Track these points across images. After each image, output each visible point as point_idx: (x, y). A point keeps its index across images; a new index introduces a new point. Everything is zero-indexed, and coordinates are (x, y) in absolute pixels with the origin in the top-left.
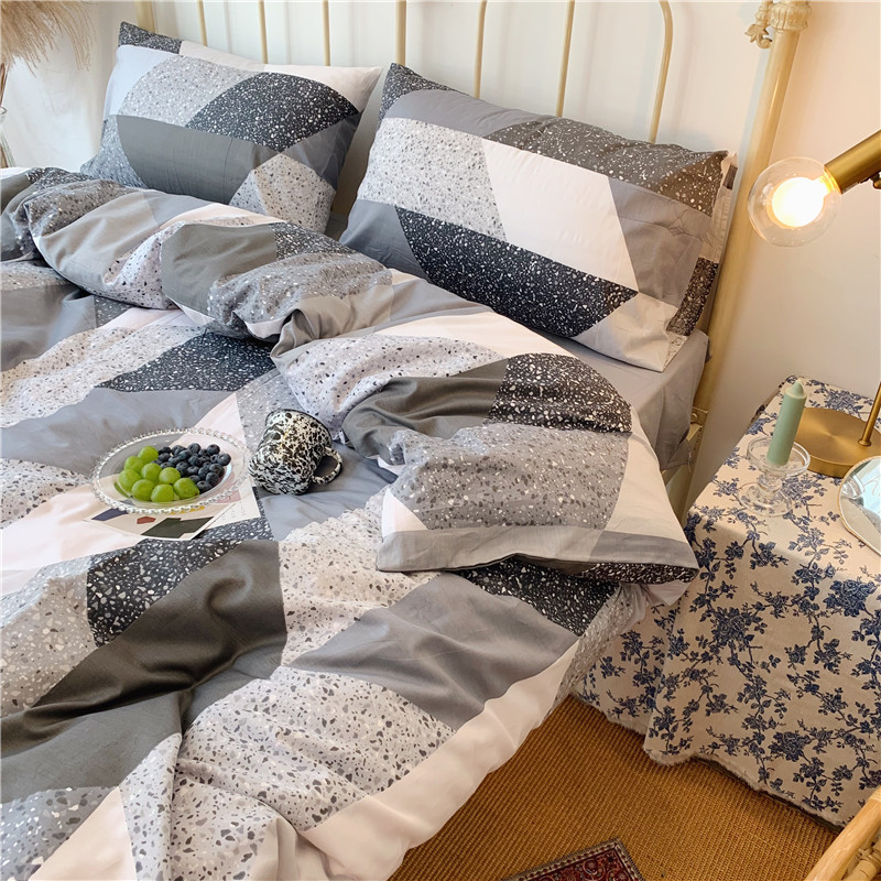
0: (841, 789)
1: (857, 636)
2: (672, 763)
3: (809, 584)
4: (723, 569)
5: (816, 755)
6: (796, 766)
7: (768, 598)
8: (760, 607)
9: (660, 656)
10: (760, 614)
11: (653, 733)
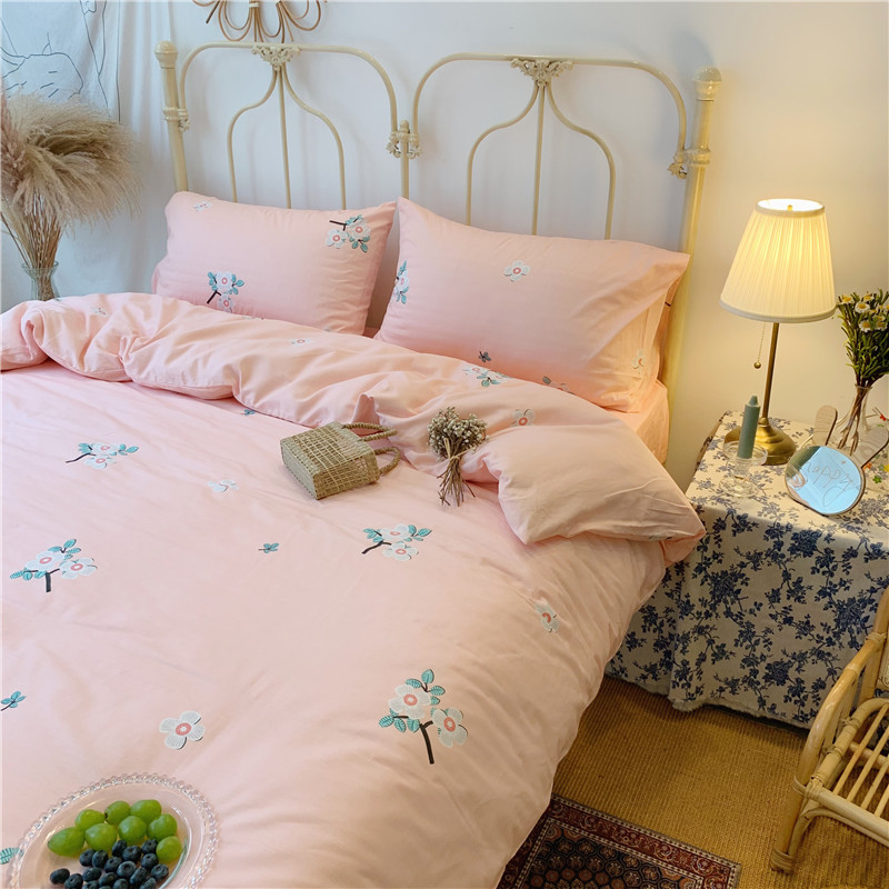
0: (819, 699)
1: (815, 570)
2: (690, 709)
3: (776, 539)
4: (712, 541)
5: (797, 675)
6: (784, 690)
7: (748, 557)
8: (743, 565)
9: (672, 622)
10: (744, 571)
11: (675, 684)
